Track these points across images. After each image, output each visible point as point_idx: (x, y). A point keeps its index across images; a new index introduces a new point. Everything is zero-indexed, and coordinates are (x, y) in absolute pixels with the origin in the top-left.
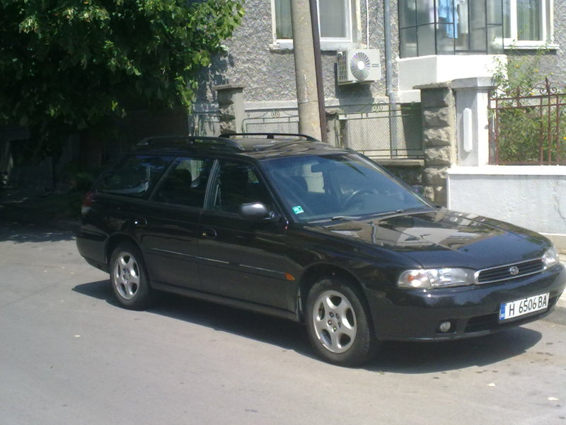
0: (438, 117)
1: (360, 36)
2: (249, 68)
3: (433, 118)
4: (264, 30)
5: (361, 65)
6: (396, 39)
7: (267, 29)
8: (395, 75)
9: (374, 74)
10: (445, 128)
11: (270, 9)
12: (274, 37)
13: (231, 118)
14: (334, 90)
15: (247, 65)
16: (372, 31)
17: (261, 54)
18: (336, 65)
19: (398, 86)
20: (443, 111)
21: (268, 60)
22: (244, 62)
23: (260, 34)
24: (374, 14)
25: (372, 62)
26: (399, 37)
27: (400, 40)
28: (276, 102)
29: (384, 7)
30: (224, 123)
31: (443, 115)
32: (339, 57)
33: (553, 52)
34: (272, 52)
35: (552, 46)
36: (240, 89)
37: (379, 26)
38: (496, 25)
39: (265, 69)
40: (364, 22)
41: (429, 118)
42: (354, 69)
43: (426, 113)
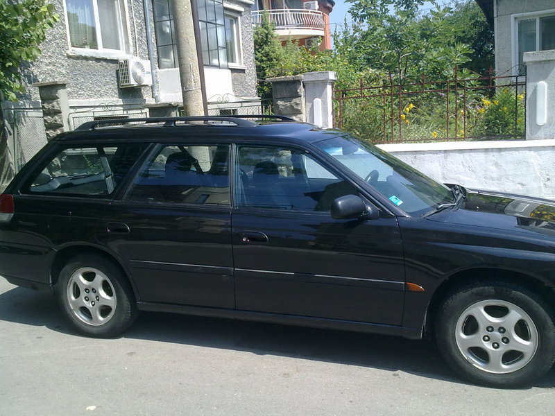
0: (292, 106)
1: (132, 49)
2: (51, 70)
3: (286, 107)
4: (61, 38)
5: (139, 72)
6: (155, 54)
7: (63, 37)
8: (157, 82)
9: (147, 80)
10: (299, 116)
11: (64, 20)
12: (70, 44)
13: (58, 112)
14: (117, 92)
15: (49, 68)
16: (140, 46)
17: (60, 59)
18: (117, 71)
19: (160, 91)
20: (297, 100)
21: (66, 64)
22: (47, 65)
23: (58, 41)
24: (140, 33)
25: (146, 70)
26: (157, 53)
27: (158, 55)
28: (75, 100)
29: (146, 29)
30: (49, 117)
31: (297, 104)
32: (121, 65)
33: (243, 71)
34: (69, 57)
35: (243, 67)
36: (63, 86)
37: (144, 43)
38: (223, 48)
39: (64, 72)
40: (134, 38)
41: (282, 107)
42: (135, 75)
43: (280, 103)
